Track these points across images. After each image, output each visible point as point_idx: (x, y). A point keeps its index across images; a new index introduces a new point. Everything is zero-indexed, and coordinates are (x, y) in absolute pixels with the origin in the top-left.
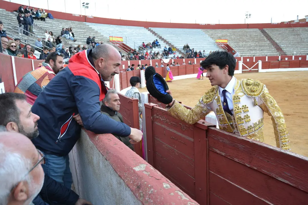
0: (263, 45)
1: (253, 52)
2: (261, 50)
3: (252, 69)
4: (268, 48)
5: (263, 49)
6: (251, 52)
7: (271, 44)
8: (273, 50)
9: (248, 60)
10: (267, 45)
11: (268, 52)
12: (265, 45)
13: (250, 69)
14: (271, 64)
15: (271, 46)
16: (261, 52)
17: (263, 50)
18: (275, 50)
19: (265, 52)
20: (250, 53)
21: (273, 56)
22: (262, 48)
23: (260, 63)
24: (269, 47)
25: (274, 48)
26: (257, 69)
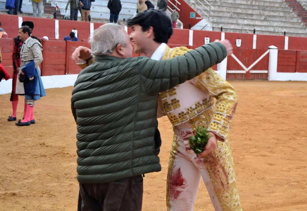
0: (268, 5)
1: (246, 22)
2: (265, 20)
3: (251, 69)
4: (282, 14)
5: (269, 16)
6: (240, 21)
7: (287, 6)
8: (295, 20)
9: (239, 43)
10: (277, 5)
11: (282, 25)
12: (272, 5)
13: (247, 70)
14: (301, 60)
15: (288, 10)
16: (265, 23)
17: (269, 18)
18: (300, 21)
19: (275, 24)
20: (238, 24)
21: (298, 36)
22: (266, 13)
23: (273, 53)
24: (284, 12)
25: (296, 16)
26: (266, 72)
